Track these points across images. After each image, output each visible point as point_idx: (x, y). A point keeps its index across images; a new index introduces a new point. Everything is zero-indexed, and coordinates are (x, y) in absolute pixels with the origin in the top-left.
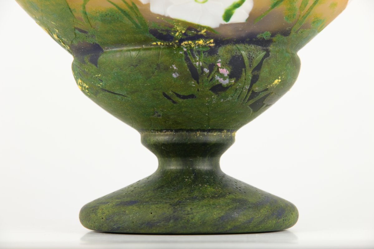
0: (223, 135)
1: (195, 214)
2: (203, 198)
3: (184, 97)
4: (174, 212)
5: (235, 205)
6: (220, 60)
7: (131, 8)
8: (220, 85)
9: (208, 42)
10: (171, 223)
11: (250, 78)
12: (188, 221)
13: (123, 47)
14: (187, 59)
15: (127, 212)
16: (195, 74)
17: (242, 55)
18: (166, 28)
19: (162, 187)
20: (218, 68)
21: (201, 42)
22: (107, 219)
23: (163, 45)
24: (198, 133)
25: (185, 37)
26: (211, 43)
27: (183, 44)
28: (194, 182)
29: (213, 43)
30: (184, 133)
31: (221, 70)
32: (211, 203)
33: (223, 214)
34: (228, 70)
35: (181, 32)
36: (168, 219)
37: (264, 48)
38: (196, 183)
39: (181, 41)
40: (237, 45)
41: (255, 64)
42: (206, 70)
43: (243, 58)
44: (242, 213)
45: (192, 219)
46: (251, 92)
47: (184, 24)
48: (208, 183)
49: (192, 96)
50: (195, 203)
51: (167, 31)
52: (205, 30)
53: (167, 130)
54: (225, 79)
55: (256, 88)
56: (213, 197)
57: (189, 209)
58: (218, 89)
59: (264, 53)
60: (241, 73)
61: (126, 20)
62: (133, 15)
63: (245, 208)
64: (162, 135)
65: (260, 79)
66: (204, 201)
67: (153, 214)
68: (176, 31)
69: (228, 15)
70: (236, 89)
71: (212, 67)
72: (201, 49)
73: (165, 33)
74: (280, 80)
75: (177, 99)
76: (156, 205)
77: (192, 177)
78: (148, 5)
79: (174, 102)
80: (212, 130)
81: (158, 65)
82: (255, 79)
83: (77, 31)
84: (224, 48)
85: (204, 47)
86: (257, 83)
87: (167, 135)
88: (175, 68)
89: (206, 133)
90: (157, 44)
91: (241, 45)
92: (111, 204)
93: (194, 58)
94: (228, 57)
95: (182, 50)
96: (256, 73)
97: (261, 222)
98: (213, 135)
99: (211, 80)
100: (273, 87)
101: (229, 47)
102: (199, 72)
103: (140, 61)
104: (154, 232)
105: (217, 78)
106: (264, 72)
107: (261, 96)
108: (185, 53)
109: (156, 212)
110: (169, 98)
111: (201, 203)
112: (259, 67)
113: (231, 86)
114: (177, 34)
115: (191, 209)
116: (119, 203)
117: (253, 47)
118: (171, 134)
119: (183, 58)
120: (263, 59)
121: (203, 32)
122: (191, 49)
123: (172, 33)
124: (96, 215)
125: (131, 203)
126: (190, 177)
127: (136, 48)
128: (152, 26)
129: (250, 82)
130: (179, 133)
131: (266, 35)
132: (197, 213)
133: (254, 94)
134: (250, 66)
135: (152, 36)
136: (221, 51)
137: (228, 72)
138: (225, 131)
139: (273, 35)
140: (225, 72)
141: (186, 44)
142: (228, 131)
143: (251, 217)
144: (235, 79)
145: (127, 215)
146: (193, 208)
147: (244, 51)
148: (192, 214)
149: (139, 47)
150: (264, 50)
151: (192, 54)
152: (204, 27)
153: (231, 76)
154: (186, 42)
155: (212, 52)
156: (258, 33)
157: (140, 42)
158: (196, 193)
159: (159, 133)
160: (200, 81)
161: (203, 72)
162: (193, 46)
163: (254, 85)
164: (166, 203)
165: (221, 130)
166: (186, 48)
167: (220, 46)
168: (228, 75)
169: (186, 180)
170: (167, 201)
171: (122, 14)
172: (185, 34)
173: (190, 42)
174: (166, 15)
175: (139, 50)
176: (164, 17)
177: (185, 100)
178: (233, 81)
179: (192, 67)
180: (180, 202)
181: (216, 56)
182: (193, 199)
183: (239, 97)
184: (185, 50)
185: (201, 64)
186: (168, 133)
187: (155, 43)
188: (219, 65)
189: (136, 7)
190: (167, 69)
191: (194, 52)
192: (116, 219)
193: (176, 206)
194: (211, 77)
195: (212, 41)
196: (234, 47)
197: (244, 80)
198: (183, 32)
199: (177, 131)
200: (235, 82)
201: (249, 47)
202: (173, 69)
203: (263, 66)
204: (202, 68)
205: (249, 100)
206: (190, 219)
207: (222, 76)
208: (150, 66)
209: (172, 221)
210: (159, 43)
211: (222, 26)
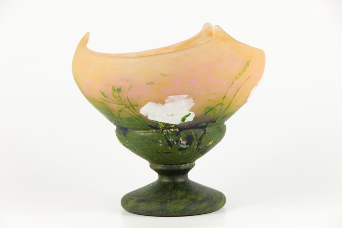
0: (188, 165)
1: (171, 208)
2: (176, 199)
3: (166, 153)
4: (162, 207)
5: (190, 202)
6: (181, 138)
7: (139, 117)
8: (183, 148)
9: (175, 130)
10: (160, 212)
11: (197, 144)
12: (168, 211)
13: (137, 131)
14: (166, 138)
15: (141, 206)
16: (170, 144)
17: (192, 134)
18: (156, 125)
19: (157, 192)
20: (181, 141)
21: (172, 130)
22: (132, 208)
23: (155, 131)
24: (175, 166)
25: (165, 128)
26: (177, 130)
27: (164, 131)
28: (173, 189)
29: (178, 130)
30: (168, 166)
31: (182, 142)
32: (179, 201)
33: (184, 208)
34: (185, 141)
35: (163, 126)
36: (159, 210)
37: (204, 129)
38: (174, 190)
39: (163, 130)
40: (190, 130)
41: (199, 138)
42: (175, 143)
43: (192, 136)
44: (193, 207)
45: (170, 210)
46: (198, 149)
47: (164, 123)
48: (180, 189)
49: (170, 153)
50: (171, 202)
51: (156, 126)
52: (174, 126)
53: (161, 164)
54: (184, 145)
55: (200, 147)
56: (181, 198)
57: (168, 205)
58: (181, 149)
59: (203, 132)
60: (192, 142)
61: (138, 122)
62: (140, 119)
63: (195, 204)
64: (158, 166)
65: (202, 144)
66: (176, 201)
67: (152, 207)
68: (160, 126)
69: (183, 120)
70: (190, 149)
71: (178, 141)
72: (172, 133)
73: (155, 127)
74: (212, 142)
75: (163, 154)
76: (154, 203)
77: (173, 186)
78: (147, 116)
79: (162, 155)
80: (182, 164)
81: (153, 140)
82: (199, 144)
83: (116, 121)
84: (183, 132)
85: (174, 132)
86: (201, 145)
87: (160, 166)
88: (161, 142)
89: (179, 165)
90: (152, 130)
91: (192, 129)
92: (134, 201)
93: (169, 137)
94: (185, 136)
95: (163, 133)
96: (199, 141)
97: (202, 210)
98: (182, 166)
99: (178, 146)
100: (209, 145)
101: (186, 131)
102: (172, 143)
103: (145, 138)
104: (153, 215)
105: (180, 145)
106: (204, 140)
107: (204, 149)
108: (165, 135)
109: (153, 207)
110: (159, 153)
111: (175, 202)
112: (201, 139)
113: (188, 148)
114: (161, 127)
115: (169, 205)
116: (138, 200)
117: (197, 130)
118: (162, 166)
119: (164, 138)
120: (203, 135)
121: (173, 126)
122: (168, 133)
123: (159, 127)
124: (128, 205)
125: (143, 201)
126: (172, 186)
127: (143, 131)
128: (150, 124)
129: (197, 145)
130: (165, 166)
131: (204, 124)
132: (172, 207)
133: (200, 149)
134: (196, 139)
135: (150, 128)
136: (182, 133)
137: (185, 143)
138: (188, 163)
139: (207, 123)
140: (184, 143)
141: (165, 131)
142: (190, 163)
143: (198, 208)
144: (189, 145)
145: (141, 207)
146: (170, 205)
147: (193, 132)
148: (170, 208)
149: (145, 132)
150: (203, 130)
151: (168, 135)
152: (173, 125)
153: (187, 144)
154: (165, 130)
155: (178, 134)
156: (200, 124)
157: (145, 130)
158: (173, 196)
159: (157, 165)
160: (172, 147)
161: (173, 143)
162: (168, 131)
163: (199, 146)
164: (159, 202)
165: (186, 163)
166: (165, 133)
167: (181, 131)
168: (186, 144)
169: (170, 188)
170: (159, 201)
171: (136, 119)
172: (164, 127)
173: (167, 130)
174: (155, 120)
175: (144, 133)
176: (154, 121)
177: (167, 154)
178: (188, 146)
179: (168, 142)
180: (165, 201)
181: (179, 136)
182: (171, 199)
183: (192, 151)
184: (165, 134)
185: (172, 140)
186: (161, 165)
187: (151, 130)
188: (181, 140)
189: (141, 117)
190: (157, 142)
191: (169, 135)
192: (136, 208)
193: (163, 204)
194: (177, 145)
195: (177, 129)
196: (188, 131)
197: (194, 145)
198: (164, 126)
199: (165, 165)
200: (189, 146)
201: (195, 130)
202: (160, 142)
203: (202, 138)
204: (173, 142)
205: (198, 152)
206: (169, 210)
207: (183, 144)
208: (149, 140)
209: (161, 211)
210: (153, 130)
211: (181, 123)
